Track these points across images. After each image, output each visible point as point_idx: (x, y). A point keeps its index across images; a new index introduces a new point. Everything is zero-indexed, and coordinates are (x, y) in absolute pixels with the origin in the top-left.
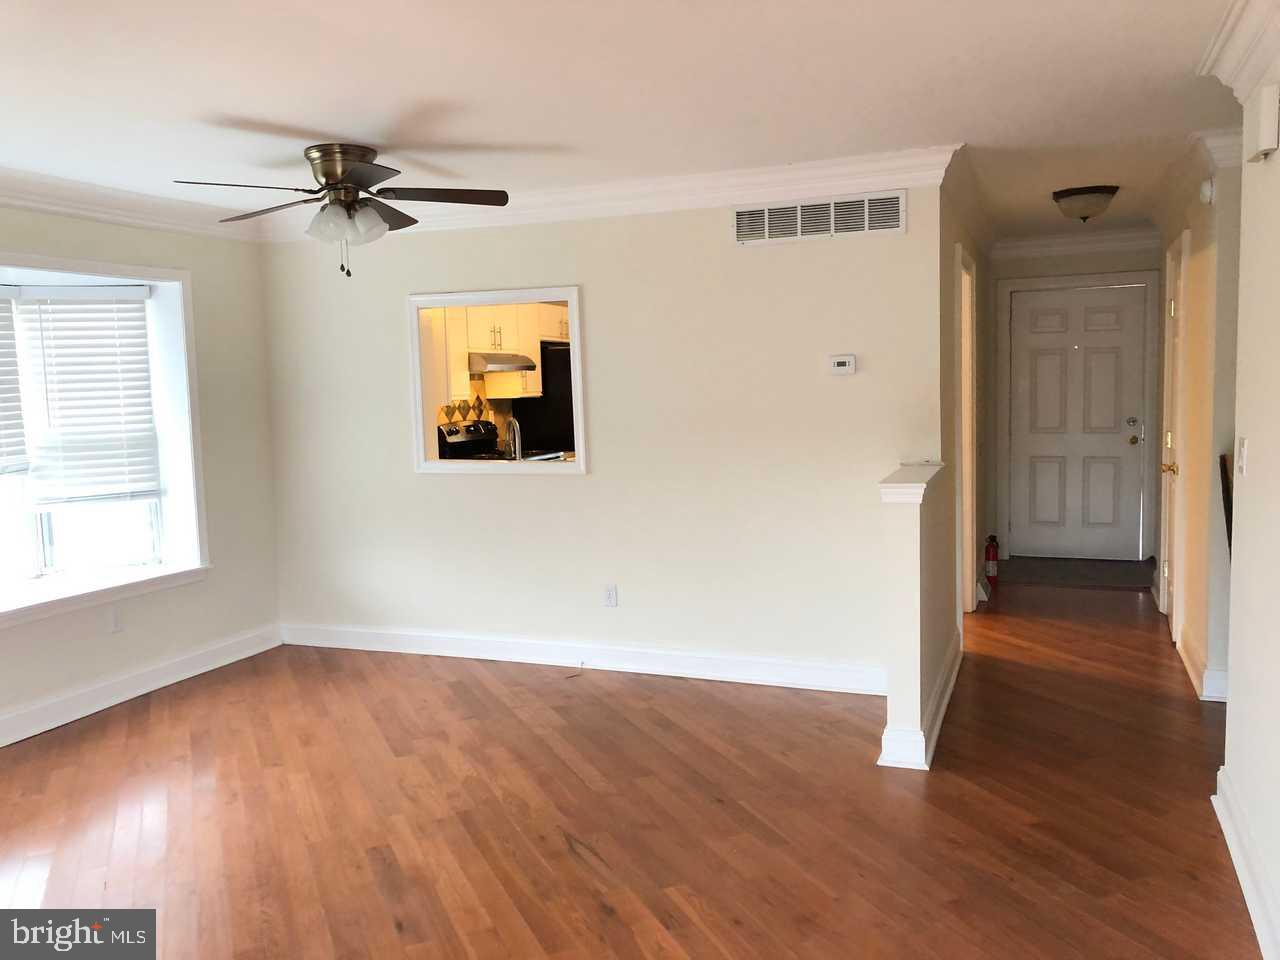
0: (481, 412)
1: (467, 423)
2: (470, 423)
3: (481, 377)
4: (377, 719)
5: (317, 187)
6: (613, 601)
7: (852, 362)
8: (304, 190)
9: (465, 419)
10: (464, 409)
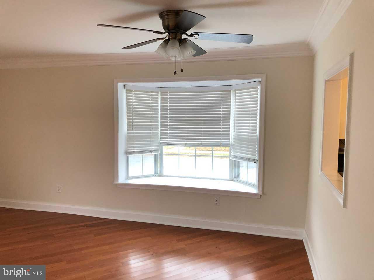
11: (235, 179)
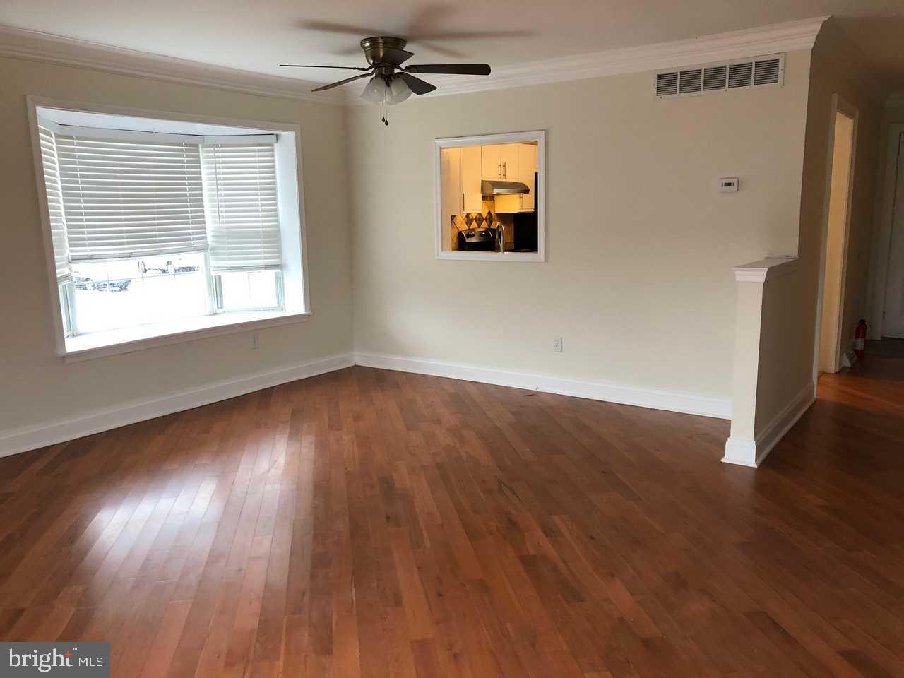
0: (491, 222)
1: (480, 230)
2: (483, 230)
3: (492, 198)
4: (402, 410)
5: (367, 66)
6: (560, 348)
7: (736, 184)
8: (359, 69)
9: (479, 226)
10: (479, 219)
11: (218, 311)
